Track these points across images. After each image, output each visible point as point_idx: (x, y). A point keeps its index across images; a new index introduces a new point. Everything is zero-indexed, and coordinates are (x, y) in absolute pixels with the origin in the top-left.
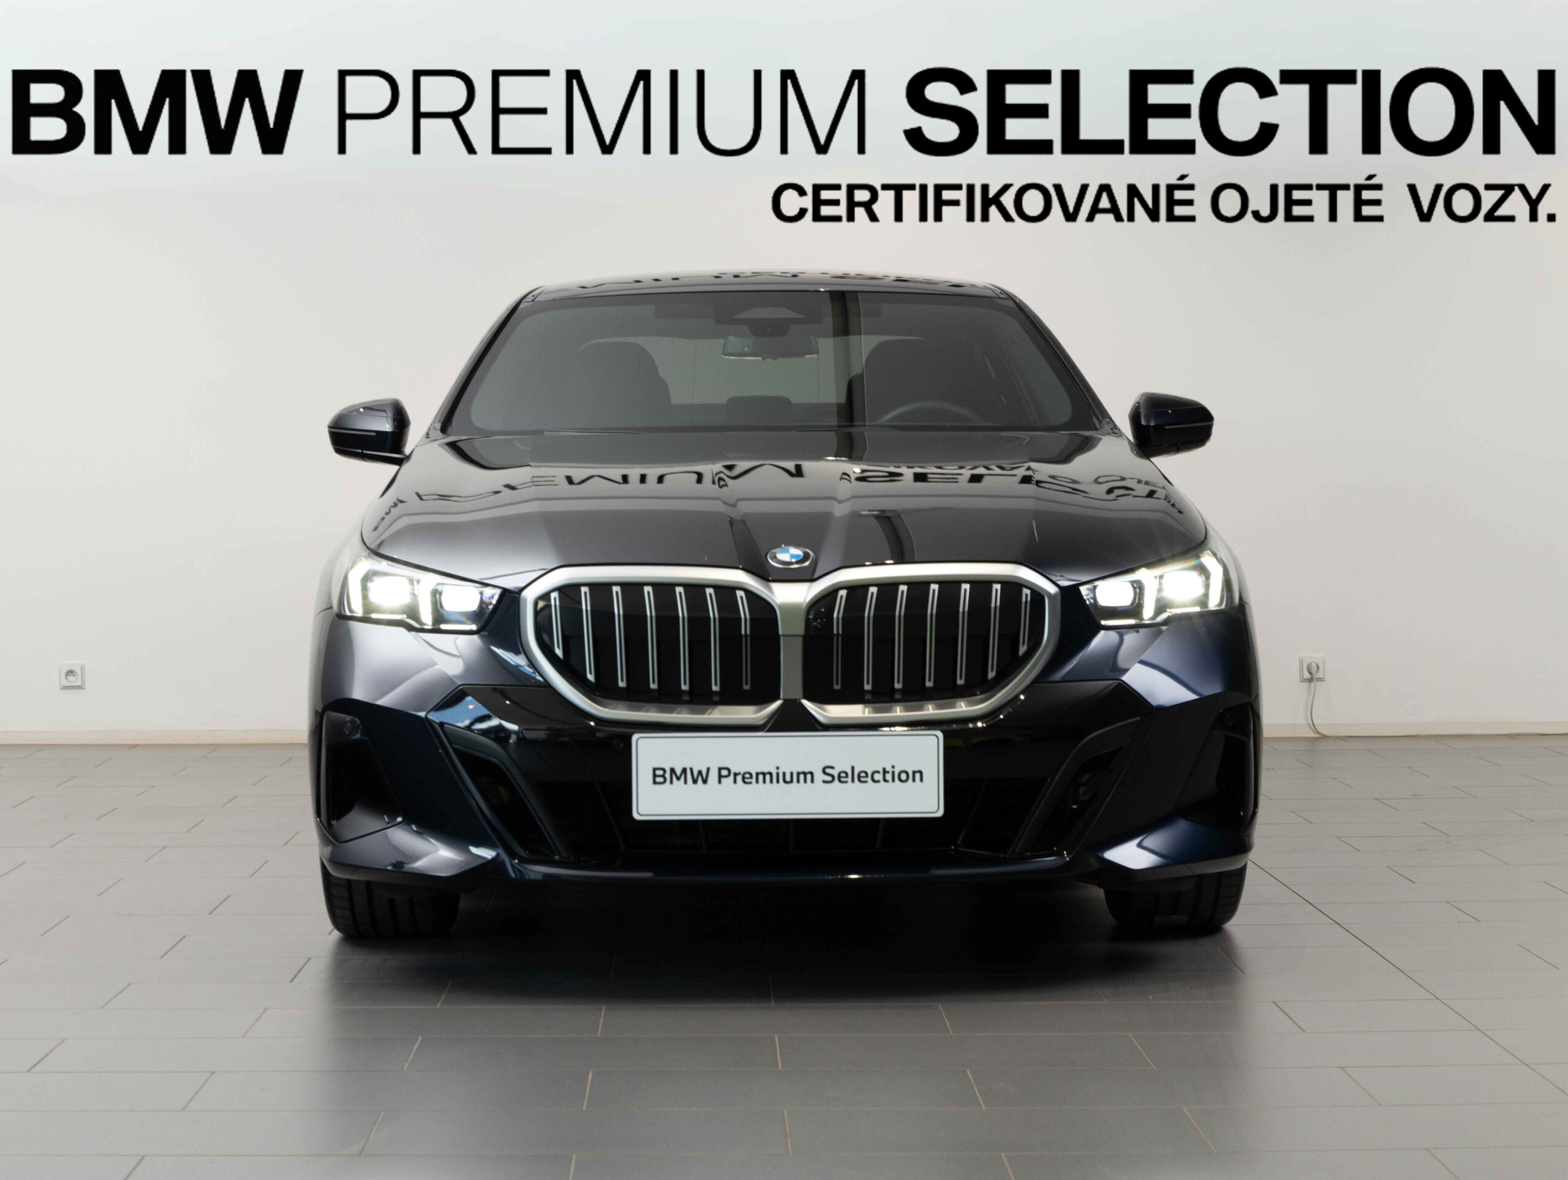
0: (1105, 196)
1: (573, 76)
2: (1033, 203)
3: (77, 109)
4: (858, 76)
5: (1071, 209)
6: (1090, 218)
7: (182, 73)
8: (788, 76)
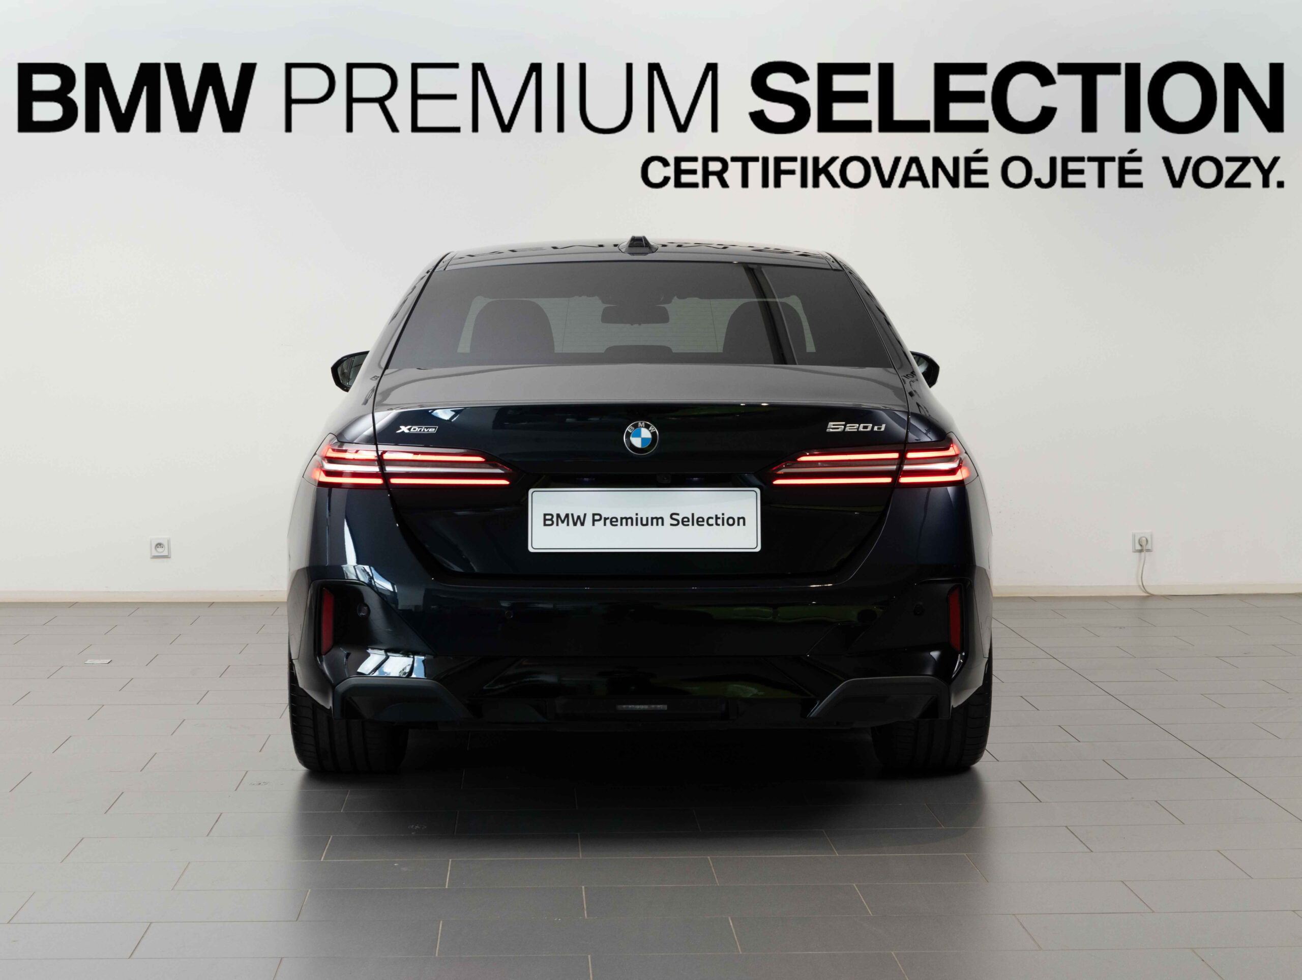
0: (914, 166)
1: (478, 68)
2: (855, 172)
3: (71, 95)
4: (712, 68)
5: (887, 177)
6: (902, 185)
7: (158, 66)
8: (654, 68)
